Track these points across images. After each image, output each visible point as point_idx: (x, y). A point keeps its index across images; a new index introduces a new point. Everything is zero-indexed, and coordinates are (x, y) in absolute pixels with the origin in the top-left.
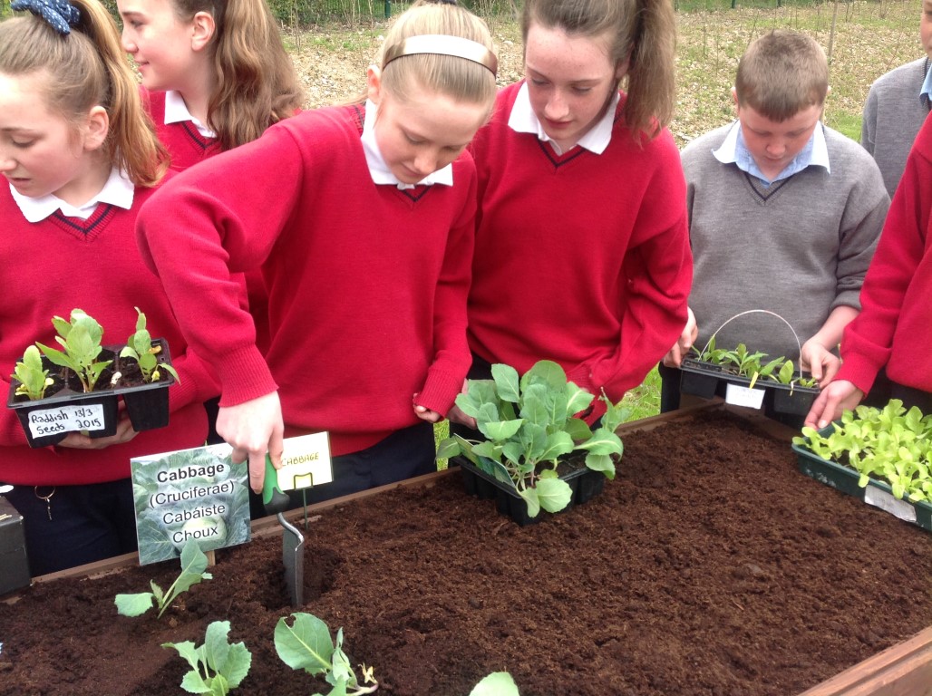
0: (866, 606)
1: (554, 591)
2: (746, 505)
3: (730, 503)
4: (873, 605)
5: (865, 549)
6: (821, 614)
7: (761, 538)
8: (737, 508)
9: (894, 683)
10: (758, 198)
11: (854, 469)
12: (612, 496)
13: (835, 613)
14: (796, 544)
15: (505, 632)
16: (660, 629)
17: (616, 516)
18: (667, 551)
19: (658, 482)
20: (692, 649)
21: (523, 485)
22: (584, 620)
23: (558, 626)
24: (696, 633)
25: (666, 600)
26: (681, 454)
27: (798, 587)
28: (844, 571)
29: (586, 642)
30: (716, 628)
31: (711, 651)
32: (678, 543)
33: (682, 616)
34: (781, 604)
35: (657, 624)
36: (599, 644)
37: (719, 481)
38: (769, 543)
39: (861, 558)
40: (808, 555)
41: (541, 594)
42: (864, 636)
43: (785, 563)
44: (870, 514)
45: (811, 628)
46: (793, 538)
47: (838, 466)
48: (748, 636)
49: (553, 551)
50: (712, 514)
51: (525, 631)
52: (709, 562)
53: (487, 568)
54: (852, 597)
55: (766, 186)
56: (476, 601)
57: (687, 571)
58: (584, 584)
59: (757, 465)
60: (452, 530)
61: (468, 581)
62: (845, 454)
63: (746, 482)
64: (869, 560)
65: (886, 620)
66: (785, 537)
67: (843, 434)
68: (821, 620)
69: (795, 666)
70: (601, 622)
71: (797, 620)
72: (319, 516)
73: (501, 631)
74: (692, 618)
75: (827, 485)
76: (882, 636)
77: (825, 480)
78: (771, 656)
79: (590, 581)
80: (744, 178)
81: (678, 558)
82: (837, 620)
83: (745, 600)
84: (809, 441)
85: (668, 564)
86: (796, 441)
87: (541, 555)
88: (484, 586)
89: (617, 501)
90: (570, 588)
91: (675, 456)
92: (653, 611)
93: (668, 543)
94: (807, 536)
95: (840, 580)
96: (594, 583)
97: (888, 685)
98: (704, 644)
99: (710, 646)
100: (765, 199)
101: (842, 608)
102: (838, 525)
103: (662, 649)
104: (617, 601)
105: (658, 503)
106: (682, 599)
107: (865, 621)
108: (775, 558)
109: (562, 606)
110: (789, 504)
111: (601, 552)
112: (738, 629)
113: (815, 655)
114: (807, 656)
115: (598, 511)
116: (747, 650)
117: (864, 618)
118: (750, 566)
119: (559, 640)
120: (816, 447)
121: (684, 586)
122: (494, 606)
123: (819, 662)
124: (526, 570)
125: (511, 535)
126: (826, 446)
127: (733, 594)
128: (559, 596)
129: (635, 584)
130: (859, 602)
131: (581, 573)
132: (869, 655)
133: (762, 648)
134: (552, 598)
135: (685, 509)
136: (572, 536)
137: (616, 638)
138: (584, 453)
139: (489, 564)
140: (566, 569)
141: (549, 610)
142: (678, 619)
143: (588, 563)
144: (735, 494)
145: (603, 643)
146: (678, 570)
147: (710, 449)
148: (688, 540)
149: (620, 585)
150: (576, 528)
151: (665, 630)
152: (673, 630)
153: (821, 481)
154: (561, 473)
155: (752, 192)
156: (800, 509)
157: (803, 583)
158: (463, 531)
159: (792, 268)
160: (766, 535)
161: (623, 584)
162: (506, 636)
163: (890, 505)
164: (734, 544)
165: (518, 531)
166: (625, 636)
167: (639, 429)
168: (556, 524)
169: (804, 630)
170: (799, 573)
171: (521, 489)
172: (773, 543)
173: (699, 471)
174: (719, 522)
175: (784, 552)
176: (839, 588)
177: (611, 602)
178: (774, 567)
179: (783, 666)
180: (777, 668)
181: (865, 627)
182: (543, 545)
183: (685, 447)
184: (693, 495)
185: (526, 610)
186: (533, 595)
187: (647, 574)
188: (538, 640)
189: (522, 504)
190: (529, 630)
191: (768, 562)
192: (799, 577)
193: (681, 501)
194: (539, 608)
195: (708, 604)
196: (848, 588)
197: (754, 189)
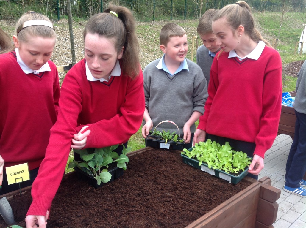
0: (200, 202)
1: (105, 208)
2: (167, 174)
3: (162, 174)
4: (202, 202)
5: (200, 185)
6: (187, 206)
7: (170, 184)
8: (164, 176)
9: (206, 225)
10: (169, 80)
11: (198, 160)
12: (126, 175)
13: (190, 205)
14: (181, 185)
15: (88, 223)
16: (138, 216)
17: (127, 181)
18: (142, 191)
19: (141, 169)
20: (148, 222)
21: (96, 175)
22: (115, 216)
23: (106, 220)
24: (149, 216)
25: (141, 207)
26: (149, 160)
27: (180, 198)
28: (194, 192)
29: (114, 224)
30: (155, 214)
31: (153, 221)
32: (145, 188)
33: (145, 212)
34: (175, 204)
35: (137, 215)
36: (119, 223)
37: (160, 167)
38: (173, 186)
39: (199, 187)
40: (184, 188)
41: (101, 210)
42: (198, 211)
43: (177, 191)
44: (202, 174)
45: (183, 211)
46: (180, 183)
47: (194, 160)
48: (165, 215)
49: (106, 195)
50: (157, 178)
51: (95, 222)
52: (155, 193)
53: (84, 204)
54: (196, 200)
55: (171, 76)
56: (79, 215)
57: (148, 197)
58: (116, 205)
59: (171, 162)
60: (72, 192)
61: (77, 208)
62: (196, 156)
63: (167, 167)
64: (201, 188)
65: (205, 206)
66: (177, 183)
67: (195, 150)
68: (186, 208)
69: (178, 223)
70: (120, 217)
71: (179, 209)
72: (26, 192)
73: (86, 224)
74: (148, 212)
75: (191, 166)
76: (204, 211)
77: (190, 164)
78: (172, 221)
79: (117, 204)
80: (165, 73)
81: (145, 193)
82: (191, 208)
83: (165, 204)
84: (185, 153)
85: (142, 195)
86: (182, 153)
87: (102, 197)
88: (82, 210)
89: (128, 177)
90: (111, 207)
91: (147, 161)
92: (137, 211)
93: (143, 189)
94: (184, 182)
95: (193, 195)
96: (119, 204)
97: (204, 226)
98: (151, 219)
99: (153, 220)
100: (171, 80)
101: (193, 203)
102: (193, 178)
103: (138, 223)
104: (126, 209)
105: (141, 176)
106: (145, 206)
107: (199, 207)
108: (174, 190)
109: (108, 213)
110: (179, 173)
111: (121, 194)
112: (162, 213)
113: (184, 219)
114: (182, 219)
115: (122, 181)
116: (164, 220)
117: (199, 206)
118: (166, 193)
119: (106, 224)
120: (187, 154)
121: (146, 202)
122: (85, 216)
123: (185, 221)
124: (96, 203)
125: (92, 192)
126: (190, 154)
127: (161, 203)
128: (107, 210)
129: (132, 203)
130: (198, 201)
131: (115, 202)
132: (200, 217)
133: (169, 218)
134: (104, 211)
135: (149, 178)
136: (113, 190)
137: (124, 221)
138: (117, 162)
139: (84, 202)
140: (110, 201)
141: (103, 215)
142: (144, 212)
143: (117, 198)
144: (164, 171)
145: (120, 223)
146: (145, 197)
147: (158, 158)
148: (149, 187)
149: (127, 204)
150: (114, 187)
151: (140, 216)
152: (142, 216)
153: (189, 165)
154: (109, 170)
155: (168, 78)
156: (182, 174)
157: (182, 197)
158: (76, 192)
159: (181, 100)
160: (172, 183)
161: (128, 203)
162: (88, 225)
163: (208, 171)
164: (162, 187)
165: (95, 190)
166: (127, 220)
167: (137, 153)
168: (107, 186)
169: (181, 211)
170: (181, 194)
171: (95, 176)
172: (174, 185)
173: (154, 165)
174: (158, 180)
175: (177, 188)
176: (192, 197)
177: (124, 210)
178: (174, 193)
179: (175, 223)
180: (173, 224)
181: (199, 209)
182: (103, 194)
183: (150, 158)
184: (151, 172)
185: (96, 216)
186: (98, 210)
187: (135, 199)
188: (99, 225)
189: (96, 181)
190: (96, 222)
191: (172, 192)
192: (181, 195)
193: (148, 175)
194: (100, 215)
195: (153, 207)
196: (195, 197)
197: (168, 77)
